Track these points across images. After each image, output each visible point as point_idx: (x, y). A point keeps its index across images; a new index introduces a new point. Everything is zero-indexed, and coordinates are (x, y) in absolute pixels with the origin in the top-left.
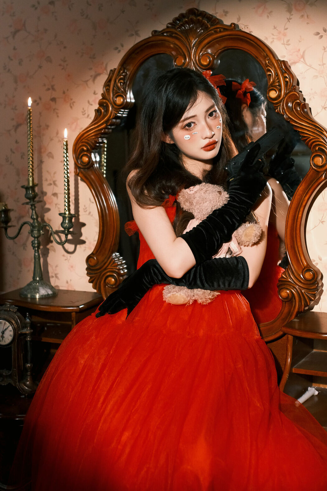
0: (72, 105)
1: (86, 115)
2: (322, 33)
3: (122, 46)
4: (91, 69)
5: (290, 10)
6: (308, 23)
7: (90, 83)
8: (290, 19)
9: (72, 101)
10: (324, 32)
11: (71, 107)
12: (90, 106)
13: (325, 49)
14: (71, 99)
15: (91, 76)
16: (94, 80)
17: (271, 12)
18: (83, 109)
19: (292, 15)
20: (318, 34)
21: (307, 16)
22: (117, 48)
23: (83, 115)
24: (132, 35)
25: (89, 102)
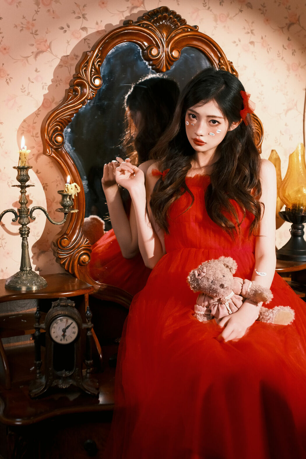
0: (8, 81)
1: (26, 93)
2: (238, 42)
3: (69, 27)
4: (33, 45)
5: (216, 20)
6: (228, 33)
7: (31, 59)
8: (216, 27)
9: (9, 77)
10: (239, 41)
11: (8, 83)
12: (31, 84)
13: (239, 55)
14: (8, 75)
15: (32, 53)
16: (36, 57)
17: (202, 19)
18: (23, 86)
19: (217, 24)
20: (235, 42)
21: (228, 27)
22: (62, 28)
23: (23, 92)
24: (80, 18)
25: (29, 79)
